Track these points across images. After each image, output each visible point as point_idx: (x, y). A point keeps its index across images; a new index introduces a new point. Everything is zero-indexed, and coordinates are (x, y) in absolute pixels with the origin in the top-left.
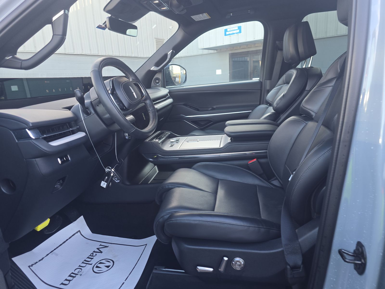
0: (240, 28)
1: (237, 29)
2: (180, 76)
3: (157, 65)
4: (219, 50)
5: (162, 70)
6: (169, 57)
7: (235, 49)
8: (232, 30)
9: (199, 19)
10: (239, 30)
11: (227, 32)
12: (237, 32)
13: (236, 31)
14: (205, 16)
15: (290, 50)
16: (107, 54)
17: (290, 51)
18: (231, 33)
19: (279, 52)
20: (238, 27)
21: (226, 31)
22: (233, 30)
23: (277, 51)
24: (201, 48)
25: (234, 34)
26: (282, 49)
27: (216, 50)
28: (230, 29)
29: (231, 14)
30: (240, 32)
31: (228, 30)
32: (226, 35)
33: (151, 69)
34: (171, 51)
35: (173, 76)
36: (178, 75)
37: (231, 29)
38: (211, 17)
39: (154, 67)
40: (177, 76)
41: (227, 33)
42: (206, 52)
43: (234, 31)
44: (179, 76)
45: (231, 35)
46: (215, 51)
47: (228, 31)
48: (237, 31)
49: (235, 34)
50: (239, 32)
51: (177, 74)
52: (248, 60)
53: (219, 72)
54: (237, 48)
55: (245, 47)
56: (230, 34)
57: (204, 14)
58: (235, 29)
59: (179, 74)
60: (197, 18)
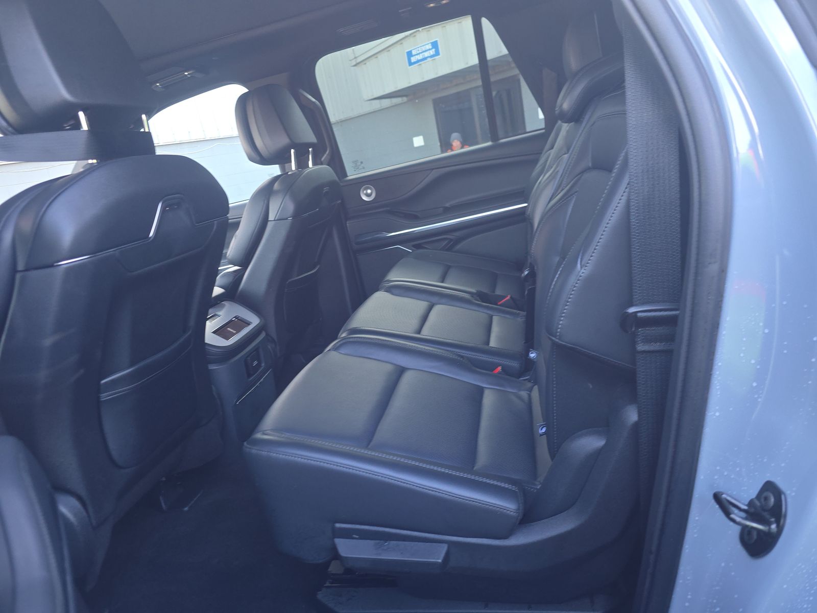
1: (431, 47)
4: (411, 95)
7: (442, 87)
8: (420, 52)
10: (434, 50)
11: (413, 56)
12: (432, 53)
13: (429, 51)
18: (420, 57)
20: (431, 43)
21: (410, 54)
22: (423, 52)
24: (368, 99)
25: (425, 59)
27: (406, 96)
28: (417, 49)
30: (437, 53)
31: (414, 53)
32: (411, 64)
37: (419, 49)
41: (413, 59)
43: (425, 53)
45: (420, 63)
46: (405, 99)
47: (415, 55)
48: (431, 51)
49: (429, 59)
50: (434, 53)
53: (418, 141)
55: (462, 82)
56: (418, 61)
58: (426, 49)
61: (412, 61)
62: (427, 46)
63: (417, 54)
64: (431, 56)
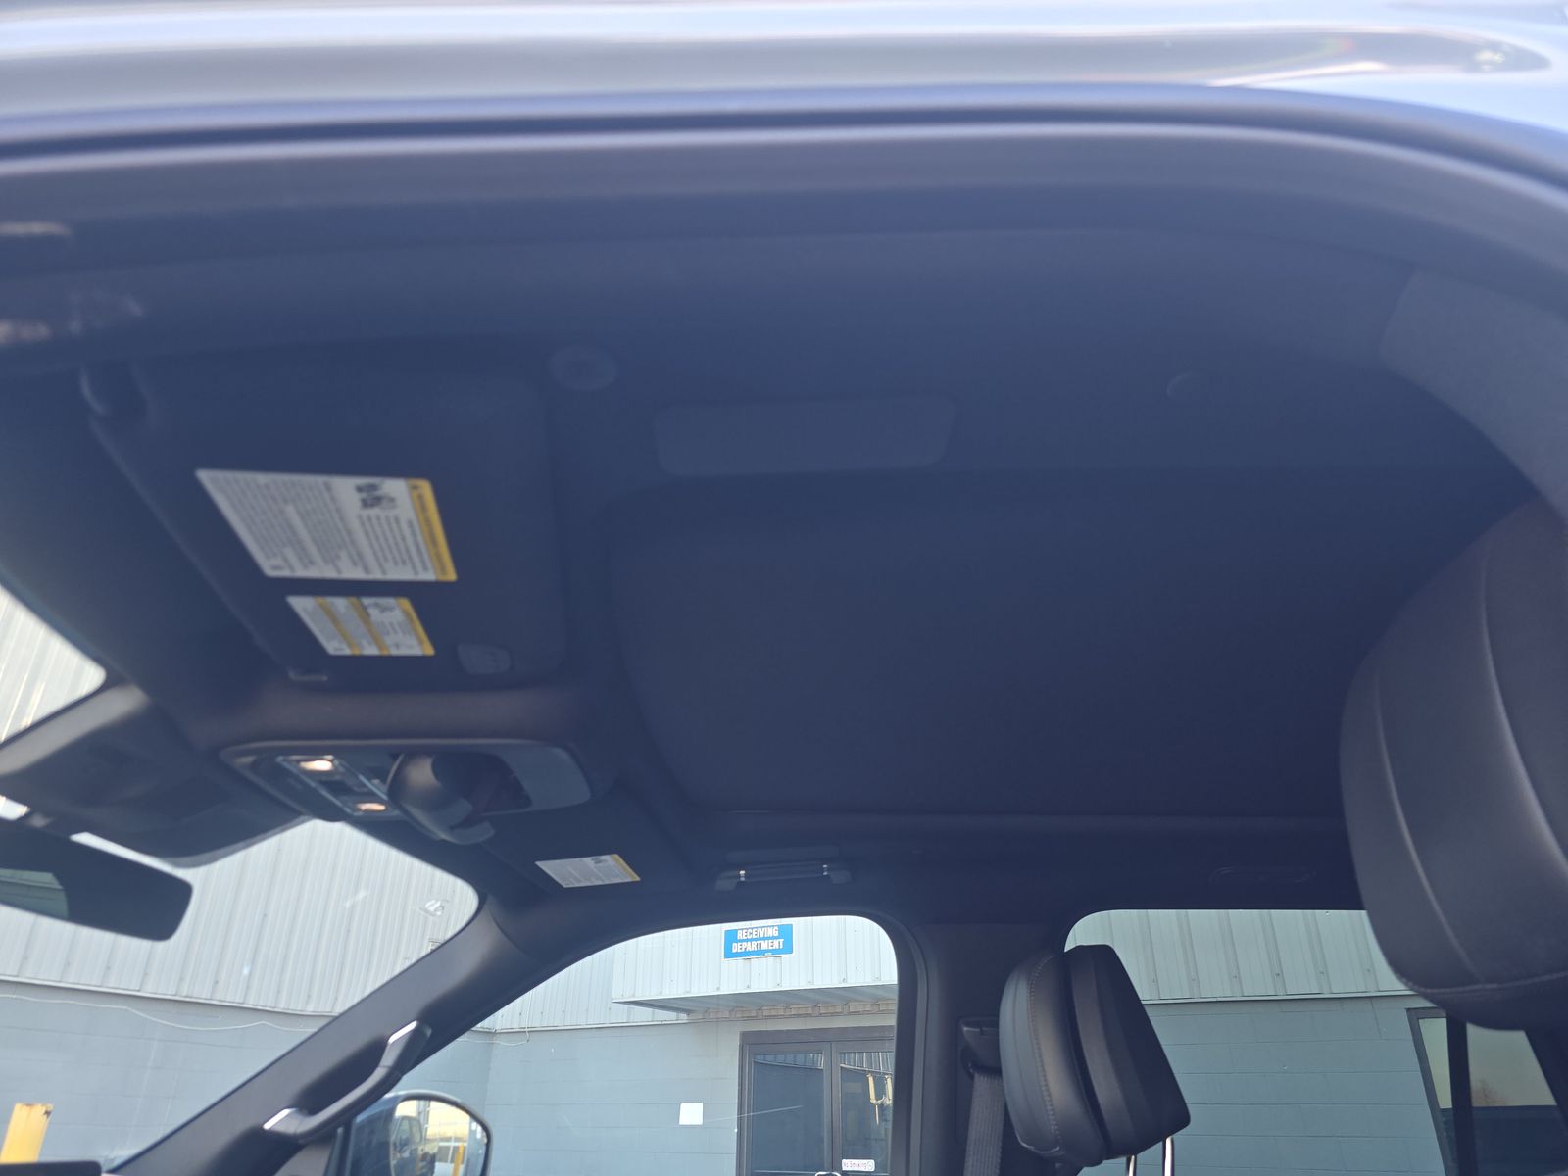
0: (786, 934)
1: (777, 935)
2: (461, 1151)
3: (310, 1100)
4: (701, 1012)
5: (340, 1130)
6: (389, 1059)
7: (766, 1013)
8: (753, 938)
9: (580, 881)
10: (782, 941)
11: (737, 941)
12: (776, 946)
13: (770, 941)
14: (609, 869)
15: (1048, 1090)
16: (185, 994)
17: (1049, 1095)
18: (751, 947)
19: (981, 1083)
20: (779, 930)
21: (731, 937)
22: (757, 938)
23: (972, 1077)
24: (621, 999)
25: (762, 952)
26: (995, 1070)
27: (688, 1012)
28: (749, 931)
29: (742, 872)
30: (788, 948)
31: (740, 935)
32: (729, 954)
33: (267, 1126)
34: (413, 1025)
35: (420, 1153)
36: (452, 1144)
37: (753, 931)
38: (639, 876)
39: (286, 1112)
40: (448, 1148)
41: (736, 948)
42: (644, 1015)
43: (762, 942)
44: (456, 1149)
45: (749, 958)
46: (684, 1017)
47: (741, 941)
48: (776, 942)
49: (769, 955)
50: (781, 947)
51: (448, 1139)
52: (822, 1063)
53: (691, 1114)
54: (773, 1013)
55: (809, 1012)
56: (745, 953)
57: (603, 857)
58: (767, 937)
59: (457, 1139)
60: (570, 872)
61: (734, 951)
62: (770, 930)
63: (747, 940)
64: (774, 951)
